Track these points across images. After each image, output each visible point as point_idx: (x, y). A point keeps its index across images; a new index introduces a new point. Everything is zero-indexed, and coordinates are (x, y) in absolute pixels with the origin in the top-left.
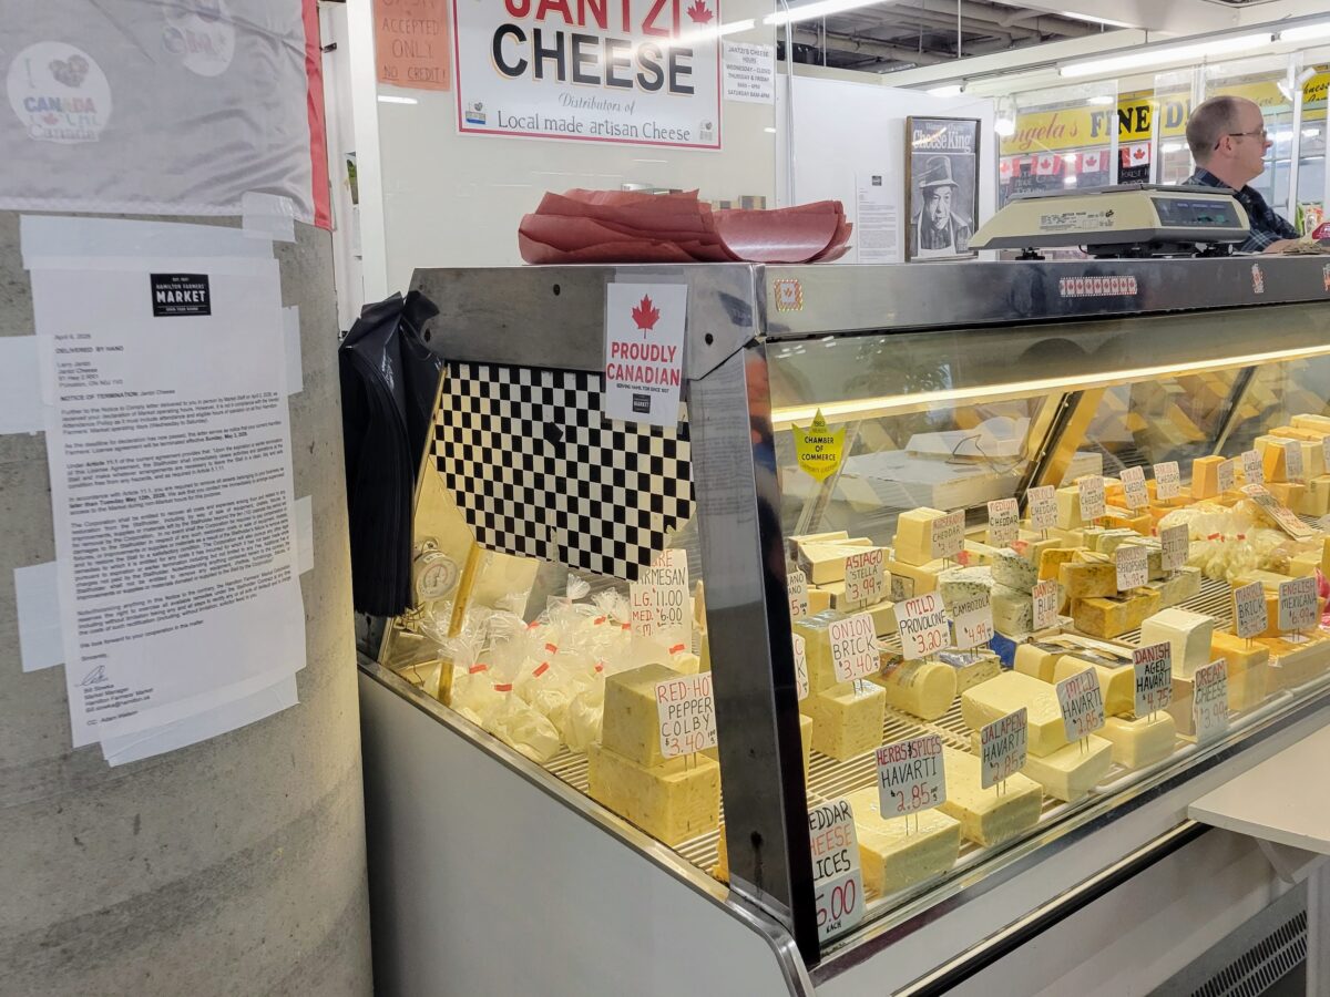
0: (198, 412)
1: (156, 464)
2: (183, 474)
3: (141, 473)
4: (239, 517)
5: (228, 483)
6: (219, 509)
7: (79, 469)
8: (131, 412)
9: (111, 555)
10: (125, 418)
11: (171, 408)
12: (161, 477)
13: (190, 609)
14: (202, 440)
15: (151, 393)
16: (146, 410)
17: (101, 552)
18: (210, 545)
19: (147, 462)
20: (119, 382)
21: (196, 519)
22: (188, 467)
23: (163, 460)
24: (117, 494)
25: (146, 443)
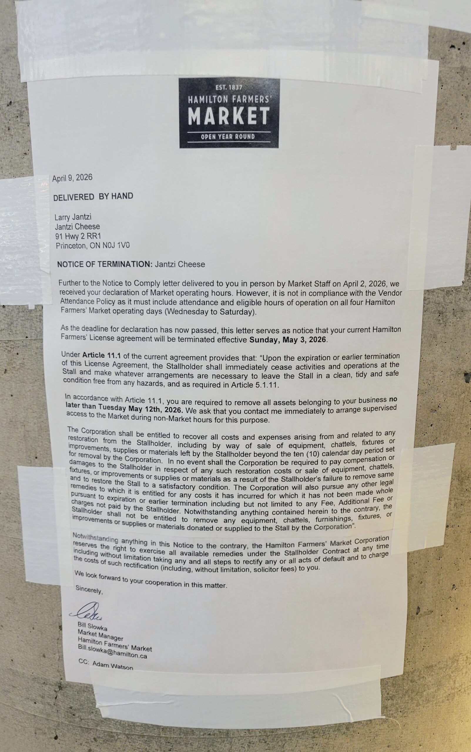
0: (240, 298)
1: (170, 366)
2: (209, 385)
3: (149, 375)
4: (298, 459)
5: (282, 408)
6: (263, 442)
7: (75, 359)
8: (141, 289)
9: (110, 474)
10: (133, 298)
11: (198, 288)
12: (178, 384)
13: (207, 566)
14: (244, 340)
15: (170, 265)
16: (161, 288)
17: (97, 468)
18: (244, 488)
19: (158, 362)
20: (126, 245)
21: (224, 449)
22: (218, 376)
23: (180, 361)
24: (119, 399)
25: (158, 335)
